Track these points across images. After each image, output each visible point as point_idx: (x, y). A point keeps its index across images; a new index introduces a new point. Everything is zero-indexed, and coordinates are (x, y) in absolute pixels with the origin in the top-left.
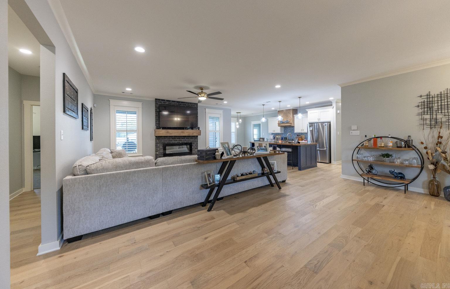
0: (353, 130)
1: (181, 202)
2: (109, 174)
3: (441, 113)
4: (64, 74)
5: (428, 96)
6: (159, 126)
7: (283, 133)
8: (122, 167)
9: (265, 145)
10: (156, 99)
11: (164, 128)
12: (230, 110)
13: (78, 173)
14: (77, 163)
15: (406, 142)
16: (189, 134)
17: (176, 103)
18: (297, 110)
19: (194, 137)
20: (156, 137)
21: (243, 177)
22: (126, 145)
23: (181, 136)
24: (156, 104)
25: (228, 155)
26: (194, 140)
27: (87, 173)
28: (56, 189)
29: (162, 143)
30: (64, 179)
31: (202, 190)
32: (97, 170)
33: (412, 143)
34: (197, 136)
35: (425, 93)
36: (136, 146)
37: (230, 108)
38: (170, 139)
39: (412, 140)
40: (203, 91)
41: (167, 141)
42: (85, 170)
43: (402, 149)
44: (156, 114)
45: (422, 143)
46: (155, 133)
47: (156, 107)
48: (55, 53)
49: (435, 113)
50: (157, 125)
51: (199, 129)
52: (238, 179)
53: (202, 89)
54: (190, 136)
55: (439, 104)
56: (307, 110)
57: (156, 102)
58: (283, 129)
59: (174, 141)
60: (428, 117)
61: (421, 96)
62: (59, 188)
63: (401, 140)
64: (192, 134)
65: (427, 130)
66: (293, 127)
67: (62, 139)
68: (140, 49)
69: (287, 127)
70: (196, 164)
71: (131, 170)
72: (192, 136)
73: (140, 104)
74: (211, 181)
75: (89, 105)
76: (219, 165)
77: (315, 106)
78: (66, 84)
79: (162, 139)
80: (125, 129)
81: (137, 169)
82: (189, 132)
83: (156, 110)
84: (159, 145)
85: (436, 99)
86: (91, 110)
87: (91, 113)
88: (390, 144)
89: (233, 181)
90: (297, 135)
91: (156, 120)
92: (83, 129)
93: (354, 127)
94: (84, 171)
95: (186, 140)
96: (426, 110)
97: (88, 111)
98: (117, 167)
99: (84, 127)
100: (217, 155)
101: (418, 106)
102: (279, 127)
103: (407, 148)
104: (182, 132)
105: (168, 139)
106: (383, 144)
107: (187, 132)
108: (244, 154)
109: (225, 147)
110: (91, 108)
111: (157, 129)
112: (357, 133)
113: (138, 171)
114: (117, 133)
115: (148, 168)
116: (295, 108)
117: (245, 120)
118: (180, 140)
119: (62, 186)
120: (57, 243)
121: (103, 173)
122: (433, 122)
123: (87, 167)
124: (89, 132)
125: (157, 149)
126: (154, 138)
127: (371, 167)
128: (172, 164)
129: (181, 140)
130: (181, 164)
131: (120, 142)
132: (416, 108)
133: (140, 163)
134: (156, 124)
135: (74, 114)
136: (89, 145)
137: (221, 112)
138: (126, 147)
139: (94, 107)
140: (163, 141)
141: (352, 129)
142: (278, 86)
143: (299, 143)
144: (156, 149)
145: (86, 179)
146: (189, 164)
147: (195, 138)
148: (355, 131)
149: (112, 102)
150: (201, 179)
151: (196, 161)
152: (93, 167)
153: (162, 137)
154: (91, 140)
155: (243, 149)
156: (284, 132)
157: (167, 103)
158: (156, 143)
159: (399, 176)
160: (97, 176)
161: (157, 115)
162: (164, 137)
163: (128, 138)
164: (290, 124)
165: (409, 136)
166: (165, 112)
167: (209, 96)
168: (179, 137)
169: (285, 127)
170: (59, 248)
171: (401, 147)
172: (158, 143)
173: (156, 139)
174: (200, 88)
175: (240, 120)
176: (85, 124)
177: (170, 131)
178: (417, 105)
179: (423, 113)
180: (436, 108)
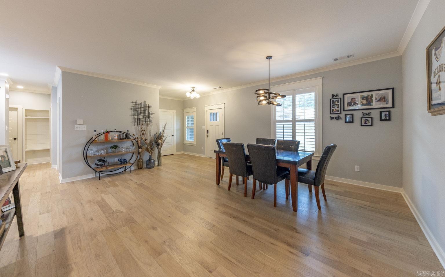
3: (142, 115)
5: (136, 103)
15: (126, 134)
33: (129, 135)
35: (134, 101)
39: (129, 133)
43: (124, 140)
45: (134, 135)
49: (139, 115)
55: (141, 110)
60: (136, 117)
61: (133, 102)
63: (123, 133)
65: (136, 126)
85: (140, 106)
88: (116, 137)
93: (80, 121)
96: (135, 112)
101: (131, 109)
103: (126, 140)
106: (112, 137)
112: (84, 127)
122: (139, 121)
132: (130, 110)
141: (78, 123)
148: (82, 126)
165: (128, 130)
171: (123, 139)
179: (134, 114)
180: (139, 112)
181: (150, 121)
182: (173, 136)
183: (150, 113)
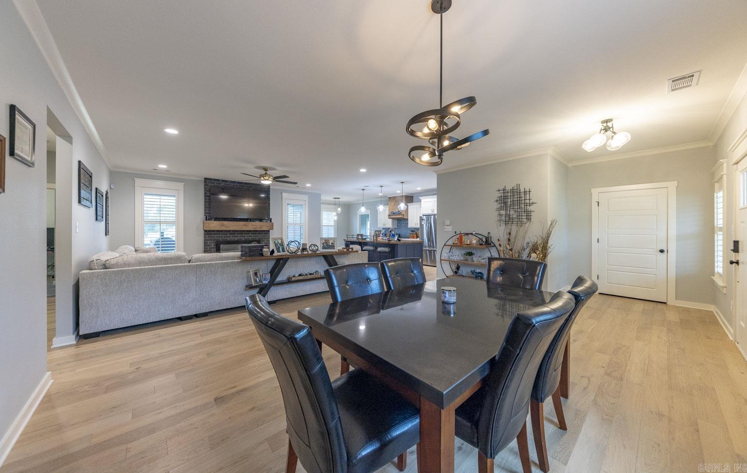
0: (447, 225)
1: (219, 303)
2: (131, 269)
3: (513, 208)
4: (80, 162)
5: (504, 190)
6: (209, 217)
7: (396, 227)
8: (146, 263)
9: (332, 242)
10: (205, 178)
11: (216, 219)
12: (320, 195)
13: (96, 267)
14: (95, 258)
15: (487, 238)
16: (255, 228)
17: (236, 184)
18: (412, 197)
19: (263, 232)
20: (206, 231)
21: (301, 278)
22: (159, 242)
23: (244, 231)
24: (205, 185)
25: (279, 251)
26: (263, 236)
27: (106, 268)
28: (72, 282)
29: (214, 240)
30: (81, 272)
31: (247, 292)
32: (117, 265)
33: (491, 240)
34: (269, 231)
35: (502, 188)
36: (174, 244)
37: (320, 193)
38: (227, 234)
39: (491, 237)
40: (267, 172)
41: (221, 238)
42: (104, 265)
43: (483, 246)
44: (205, 199)
45: (499, 240)
46: (204, 226)
47: (205, 190)
48: (72, 144)
49: (508, 209)
50: (207, 215)
51: (271, 221)
52: (293, 279)
53: (266, 169)
54: (257, 231)
55: (512, 200)
56: (420, 198)
57: (205, 182)
58: (396, 222)
59: (233, 237)
60: (503, 212)
61: (499, 191)
62: (75, 282)
63: (483, 236)
64: (260, 228)
65: (503, 227)
66: (407, 219)
67: (77, 231)
68: (172, 131)
69: (400, 220)
70: (240, 262)
71: (157, 266)
72: (261, 231)
73: (181, 185)
74: (258, 281)
75: (104, 188)
76: (271, 264)
77: (432, 193)
78: (82, 171)
79: (214, 234)
80: (158, 219)
81: (164, 266)
82: (255, 225)
83: (205, 193)
84: (210, 243)
85: (509, 194)
86: (106, 195)
87: (107, 198)
88: (474, 242)
89: (288, 281)
90: (412, 231)
91: (205, 207)
92: (97, 220)
93: (448, 222)
94: (102, 265)
95: (251, 236)
96: (502, 205)
97: (102, 196)
98: (140, 262)
99: (99, 217)
100: (265, 251)
101: (497, 201)
102: (391, 219)
103: (487, 246)
104: (245, 225)
105: (224, 234)
106: (468, 241)
107: (252, 225)
108: (303, 252)
109: (277, 243)
110: (107, 192)
111: (206, 220)
113: (166, 267)
114: (145, 225)
115: (178, 265)
116: (411, 194)
117: (348, 209)
118: (242, 236)
119: (79, 279)
120: (74, 337)
121: (125, 269)
122: (507, 219)
123: (106, 261)
124: (103, 223)
125: (207, 248)
126: (203, 232)
127: (458, 268)
128: (209, 261)
129: (244, 236)
130: (220, 262)
131: (150, 238)
133: (169, 258)
134: (205, 213)
135: (88, 204)
136: (104, 241)
137: (306, 197)
138: (159, 244)
139: (110, 188)
140: (216, 237)
142: (363, 170)
143: (399, 240)
144: (205, 248)
145: (106, 273)
146: (230, 261)
147: (265, 233)
149: (138, 181)
150: (246, 279)
151: (240, 259)
152: (113, 262)
153: (214, 231)
154: (106, 235)
155: (302, 246)
156: (398, 226)
157: (223, 184)
158: (205, 240)
159: (479, 276)
160: (118, 271)
161: (207, 200)
162: (218, 231)
163: (162, 233)
164: (402, 216)
165: (489, 232)
166: (224, 196)
167: (276, 179)
168: (242, 232)
169: (399, 220)
170: (75, 343)
172: (208, 240)
173: (205, 235)
174: (264, 168)
175: (339, 209)
176: (99, 213)
177: (225, 223)
178: (495, 200)
179: (500, 209)
180: (509, 203)
181: (527, 218)
182: (662, 251)
183: (528, 202)
